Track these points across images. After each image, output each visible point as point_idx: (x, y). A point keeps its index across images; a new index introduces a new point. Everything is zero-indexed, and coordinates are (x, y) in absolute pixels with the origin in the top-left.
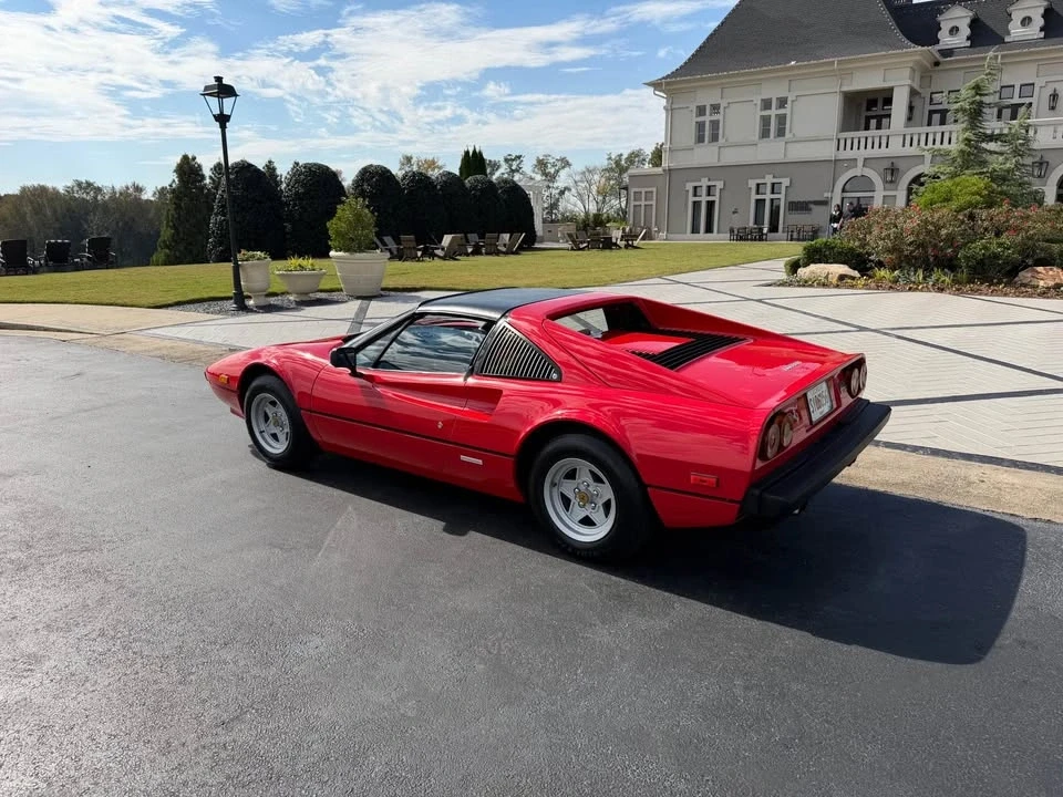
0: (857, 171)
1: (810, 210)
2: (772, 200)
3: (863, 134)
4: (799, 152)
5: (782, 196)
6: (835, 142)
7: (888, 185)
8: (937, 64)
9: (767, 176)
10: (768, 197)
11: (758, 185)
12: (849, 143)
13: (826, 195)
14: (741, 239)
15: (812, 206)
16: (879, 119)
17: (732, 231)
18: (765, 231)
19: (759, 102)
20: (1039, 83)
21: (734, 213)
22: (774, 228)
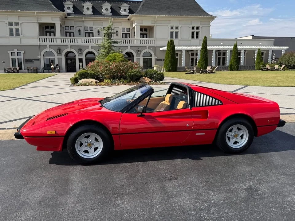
0: (48, 49)
1: (33, 62)
2: (18, 58)
3: (45, 37)
4: (26, 42)
5: (22, 57)
6: (38, 39)
7: (59, 54)
8: (66, 18)
9: (15, 50)
10: (16, 57)
11: (11, 53)
12: (43, 40)
13: (38, 57)
14: (9, 72)
15: (34, 61)
16: (50, 33)
17: (5, 69)
18: (18, 69)
19: (8, 23)
20: (94, 27)
21: (3, 63)
22: (21, 69)
